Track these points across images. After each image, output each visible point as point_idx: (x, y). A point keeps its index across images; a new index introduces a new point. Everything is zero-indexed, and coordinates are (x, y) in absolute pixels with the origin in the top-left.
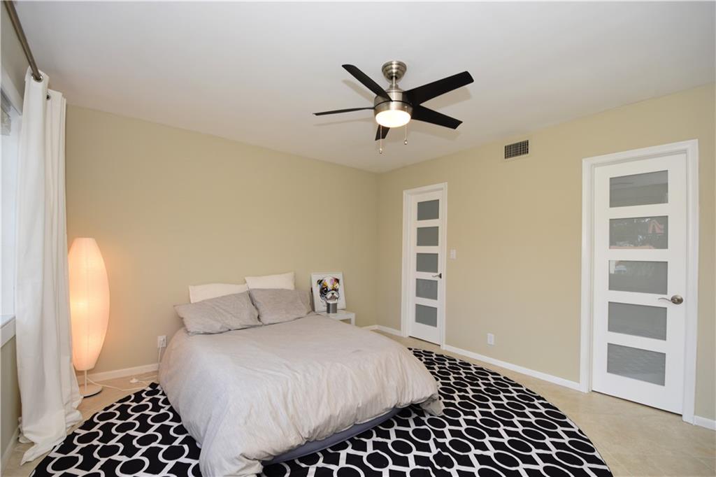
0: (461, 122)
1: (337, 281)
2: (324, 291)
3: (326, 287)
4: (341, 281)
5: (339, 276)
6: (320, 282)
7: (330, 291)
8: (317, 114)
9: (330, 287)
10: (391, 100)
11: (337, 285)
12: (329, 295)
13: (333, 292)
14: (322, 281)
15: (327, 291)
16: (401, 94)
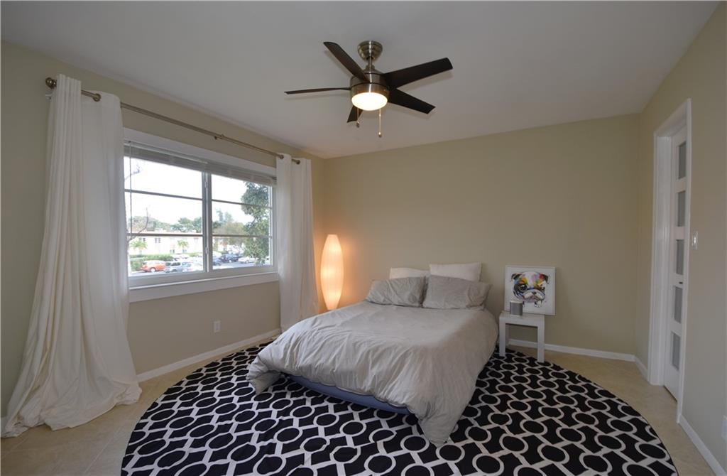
0: (433, 107)
1: (545, 278)
2: (520, 288)
3: (525, 284)
4: (552, 279)
5: (550, 272)
6: (516, 277)
7: (530, 289)
8: (288, 93)
9: (530, 283)
10: (369, 83)
11: (544, 284)
12: (528, 294)
13: (536, 290)
14: (519, 275)
15: (525, 288)
16: (379, 76)
